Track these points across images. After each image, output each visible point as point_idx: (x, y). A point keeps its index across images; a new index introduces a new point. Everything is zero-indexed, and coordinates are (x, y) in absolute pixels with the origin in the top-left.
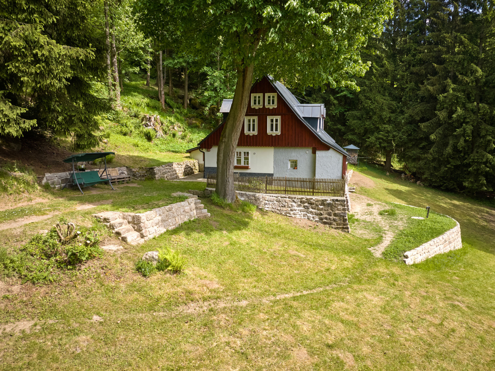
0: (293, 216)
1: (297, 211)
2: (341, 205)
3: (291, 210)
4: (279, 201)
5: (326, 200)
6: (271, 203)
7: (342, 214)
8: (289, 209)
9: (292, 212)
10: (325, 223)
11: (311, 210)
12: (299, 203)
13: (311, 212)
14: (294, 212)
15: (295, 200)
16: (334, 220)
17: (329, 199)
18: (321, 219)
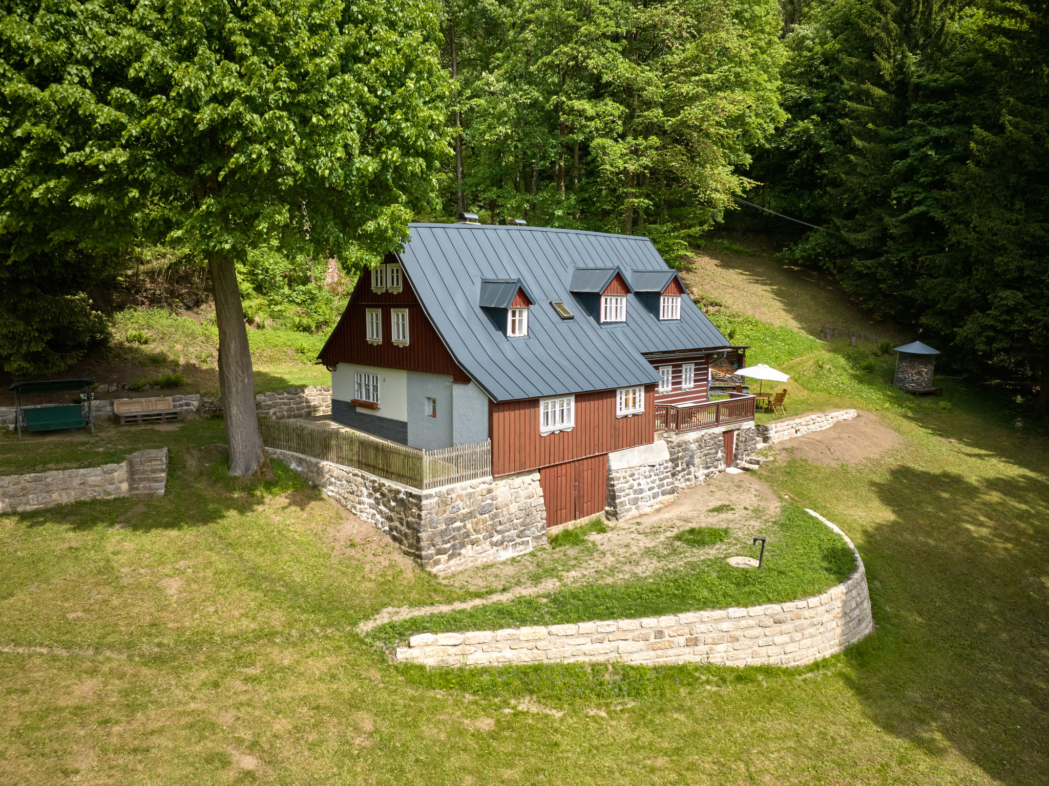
0: (359, 513)
1: (366, 506)
2: (416, 505)
3: (359, 503)
4: (348, 482)
5: (399, 492)
6: (338, 483)
7: (416, 526)
8: (357, 499)
9: (358, 506)
10: (395, 539)
11: (382, 507)
12: (371, 491)
13: (380, 512)
14: (362, 506)
15: (368, 483)
16: (406, 535)
17: (403, 490)
18: (391, 529)
